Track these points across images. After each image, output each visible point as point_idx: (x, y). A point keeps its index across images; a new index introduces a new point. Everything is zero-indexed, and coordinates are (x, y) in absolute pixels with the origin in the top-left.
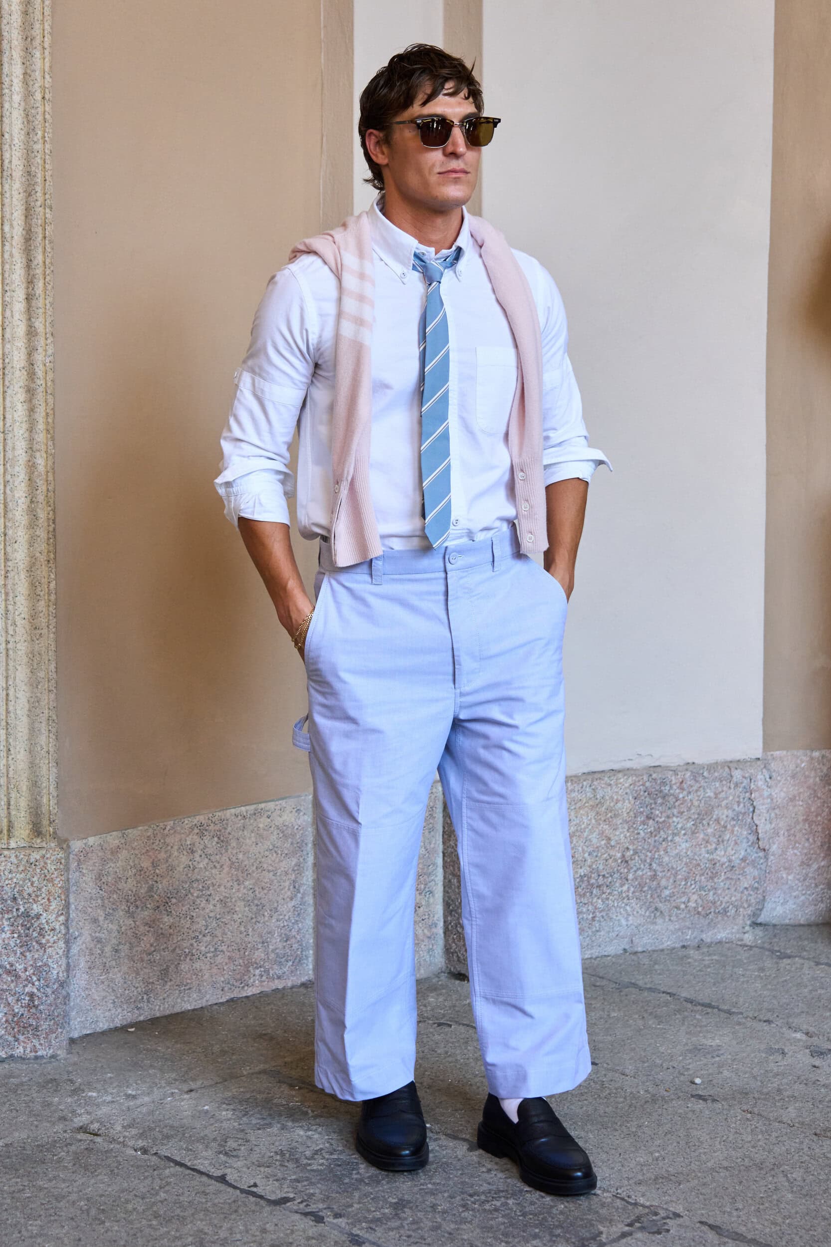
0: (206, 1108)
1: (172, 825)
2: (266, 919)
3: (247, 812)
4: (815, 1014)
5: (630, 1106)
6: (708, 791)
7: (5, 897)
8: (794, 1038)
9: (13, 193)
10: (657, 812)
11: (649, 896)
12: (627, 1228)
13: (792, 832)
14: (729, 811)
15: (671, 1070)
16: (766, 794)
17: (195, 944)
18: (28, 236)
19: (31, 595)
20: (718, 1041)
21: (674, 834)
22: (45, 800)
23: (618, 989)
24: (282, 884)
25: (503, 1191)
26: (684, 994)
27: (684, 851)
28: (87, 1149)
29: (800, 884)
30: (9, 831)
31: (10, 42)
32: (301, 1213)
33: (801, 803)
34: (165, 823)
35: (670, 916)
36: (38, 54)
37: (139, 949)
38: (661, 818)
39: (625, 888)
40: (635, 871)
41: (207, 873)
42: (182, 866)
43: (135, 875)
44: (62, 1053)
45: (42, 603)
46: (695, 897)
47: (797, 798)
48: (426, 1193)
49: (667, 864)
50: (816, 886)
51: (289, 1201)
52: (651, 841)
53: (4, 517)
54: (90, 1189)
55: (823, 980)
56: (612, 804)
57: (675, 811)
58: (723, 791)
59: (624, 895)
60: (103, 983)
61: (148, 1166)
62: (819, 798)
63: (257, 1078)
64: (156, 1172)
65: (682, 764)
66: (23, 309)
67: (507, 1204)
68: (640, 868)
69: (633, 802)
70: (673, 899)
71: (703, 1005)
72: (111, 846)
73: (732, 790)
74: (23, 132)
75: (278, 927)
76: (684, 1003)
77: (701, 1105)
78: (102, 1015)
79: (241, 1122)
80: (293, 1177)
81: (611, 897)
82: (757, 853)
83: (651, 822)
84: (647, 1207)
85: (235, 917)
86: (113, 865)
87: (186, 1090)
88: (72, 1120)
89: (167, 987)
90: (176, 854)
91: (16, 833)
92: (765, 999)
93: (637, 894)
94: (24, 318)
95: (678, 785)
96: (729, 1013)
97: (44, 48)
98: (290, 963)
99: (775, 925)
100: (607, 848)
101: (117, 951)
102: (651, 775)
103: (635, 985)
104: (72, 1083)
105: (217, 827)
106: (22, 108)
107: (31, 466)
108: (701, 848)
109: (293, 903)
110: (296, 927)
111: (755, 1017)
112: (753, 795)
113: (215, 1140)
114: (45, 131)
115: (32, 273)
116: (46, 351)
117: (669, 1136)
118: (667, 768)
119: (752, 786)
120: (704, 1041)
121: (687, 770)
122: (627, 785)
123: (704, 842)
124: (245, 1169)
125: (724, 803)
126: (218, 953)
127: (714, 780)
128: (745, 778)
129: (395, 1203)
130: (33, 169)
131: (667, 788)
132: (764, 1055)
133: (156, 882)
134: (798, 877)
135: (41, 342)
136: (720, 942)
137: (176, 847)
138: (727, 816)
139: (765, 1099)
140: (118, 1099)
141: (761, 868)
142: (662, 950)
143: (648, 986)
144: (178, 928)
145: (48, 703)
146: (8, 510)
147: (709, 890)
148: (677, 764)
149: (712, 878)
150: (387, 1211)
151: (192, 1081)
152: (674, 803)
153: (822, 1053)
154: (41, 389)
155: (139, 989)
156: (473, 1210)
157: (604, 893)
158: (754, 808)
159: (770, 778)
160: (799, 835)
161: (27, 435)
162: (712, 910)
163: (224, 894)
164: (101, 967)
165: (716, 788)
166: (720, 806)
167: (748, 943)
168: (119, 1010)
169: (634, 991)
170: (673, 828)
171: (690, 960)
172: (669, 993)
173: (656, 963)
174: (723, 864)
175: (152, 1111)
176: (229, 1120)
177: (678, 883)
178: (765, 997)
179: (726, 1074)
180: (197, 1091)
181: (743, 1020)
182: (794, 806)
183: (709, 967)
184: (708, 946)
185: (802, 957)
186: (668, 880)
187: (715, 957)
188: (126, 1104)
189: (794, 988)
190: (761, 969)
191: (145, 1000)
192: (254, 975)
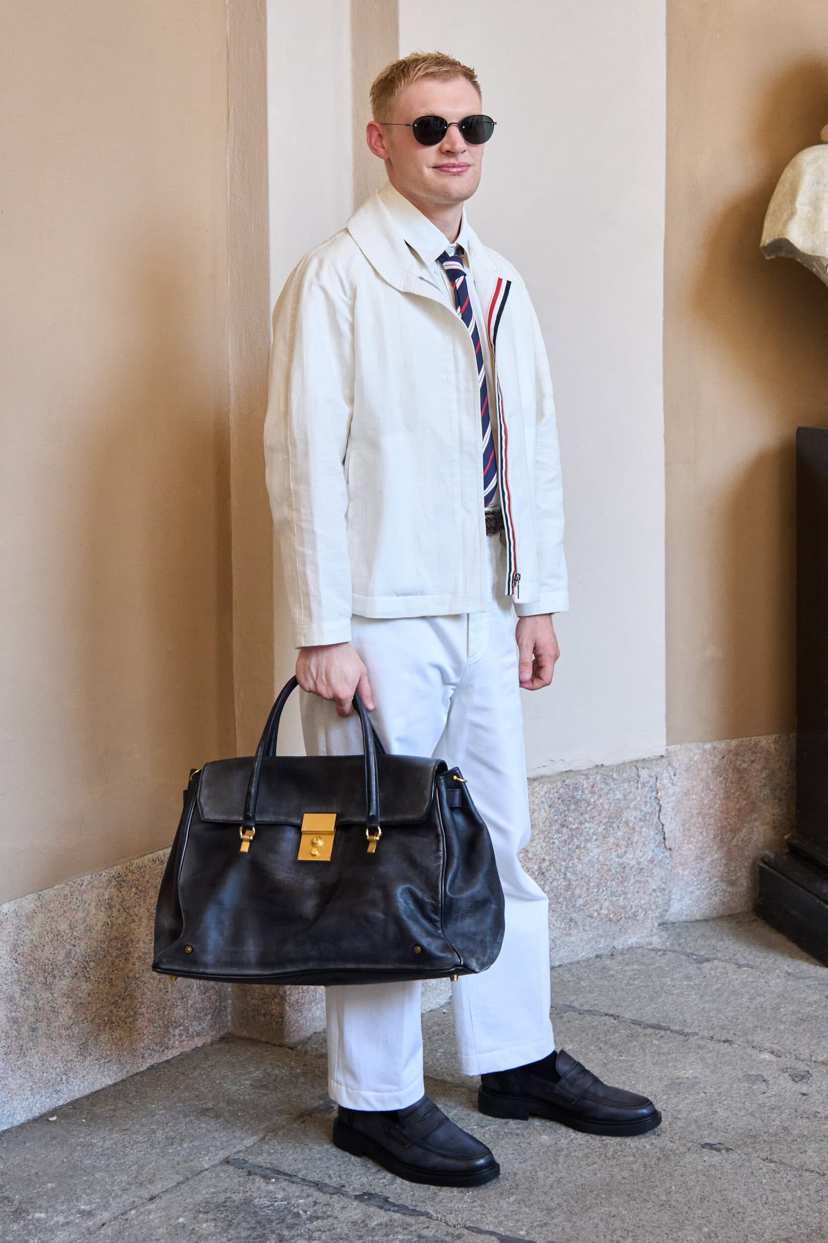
0: (181, 1220)
1: (89, 879)
3: (164, 856)
4: (769, 1028)
5: (645, 1166)
6: (617, 793)
8: (765, 1060)
10: (571, 819)
11: (564, 908)
13: (687, 826)
14: (638, 812)
16: (671, 791)
17: (115, 1011)
20: (691, 1071)
21: (587, 841)
23: (558, 1014)
26: (628, 1015)
27: (596, 857)
29: (695, 879)
33: (694, 797)
34: (82, 878)
35: (584, 926)
37: (57, 1024)
38: (574, 824)
40: (551, 883)
41: (126, 929)
42: (100, 925)
43: (52, 941)
46: (607, 904)
47: (691, 792)
49: (580, 872)
50: (710, 879)
52: (565, 849)
55: (755, 985)
57: (587, 816)
58: (631, 793)
60: (20, 1068)
62: (712, 790)
63: (223, 1171)
65: (591, 766)
68: (555, 879)
69: (548, 811)
70: (586, 908)
71: (652, 1027)
72: (27, 911)
73: (640, 790)
76: (633, 1026)
77: (716, 1158)
78: (20, 1106)
79: (230, 1237)
82: (663, 853)
83: (565, 830)
86: (28, 933)
87: (146, 1196)
89: (87, 1063)
90: (94, 911)
92: (711, 1014)
93: (553, 906)
95: (590, 788)
96: (681, 1033)
98: (209, 1017)
99: (673, 923)
100: (525, 860)
101: (34, 1030)
102: (564, 781)
103: (571, 1008)
104: (9, 1201)
105: (136, 876)
108: (611, 853)
111: (712, 1037)
112: (659, 794)
118: (578, 772)
119: (658, 784)
120: (681, 1074)
121: (597, 773)
122: (542, 793)
123: (615, 846)
125: (632, 805)
126: (138, 1016)
127: (623, 782)
128: (651, 777)
131: (580, 793)
132: (746, 1085)
133: (74, 946)
134: (693, 871)
136: (630, 948)
137: (93, 904)
138: (635, 818)
139: (777, 1142)
140: (72, 1218)
141: (667, 869)
142: (578, 962)
143: (586, 1008)
144: (96, 995)
147: (620, 896)
148: (586, 768)
149: (622, 882)
151: (150, 1183)
152: (586, 808)
153: (803, 1077)
155: (58, 1070)
158: (661, 806)
159: (675, 775)
160: (693, 829)
162: (623, 915)
163: (143, 950)
164: (18, 1051)
165: (625, 790)
166: (628, 807)
167: (659, 947)
168: (38, 1097)
169: (575, 1015)
170: (585, 834)
171: (612, 972)
172: (611, 1015)
173: (580, 979)
174: (632, 867)
175: (120, 1232)
176: (213, 1235)
177: (591, 890)
178: (709, 1011)
179: (721, 1113)
180: (161, 1197)
181: (702, 1043)
182: (689, 800)
183: (635, 979)
184: (622, 954)
185: (720, 960)
186: (581, 889)
187: (635, 967)
188: (85, 1225)
189: (732, 998)
190: (688, 977)
191: (64, 1081)
192: (174, 1036)
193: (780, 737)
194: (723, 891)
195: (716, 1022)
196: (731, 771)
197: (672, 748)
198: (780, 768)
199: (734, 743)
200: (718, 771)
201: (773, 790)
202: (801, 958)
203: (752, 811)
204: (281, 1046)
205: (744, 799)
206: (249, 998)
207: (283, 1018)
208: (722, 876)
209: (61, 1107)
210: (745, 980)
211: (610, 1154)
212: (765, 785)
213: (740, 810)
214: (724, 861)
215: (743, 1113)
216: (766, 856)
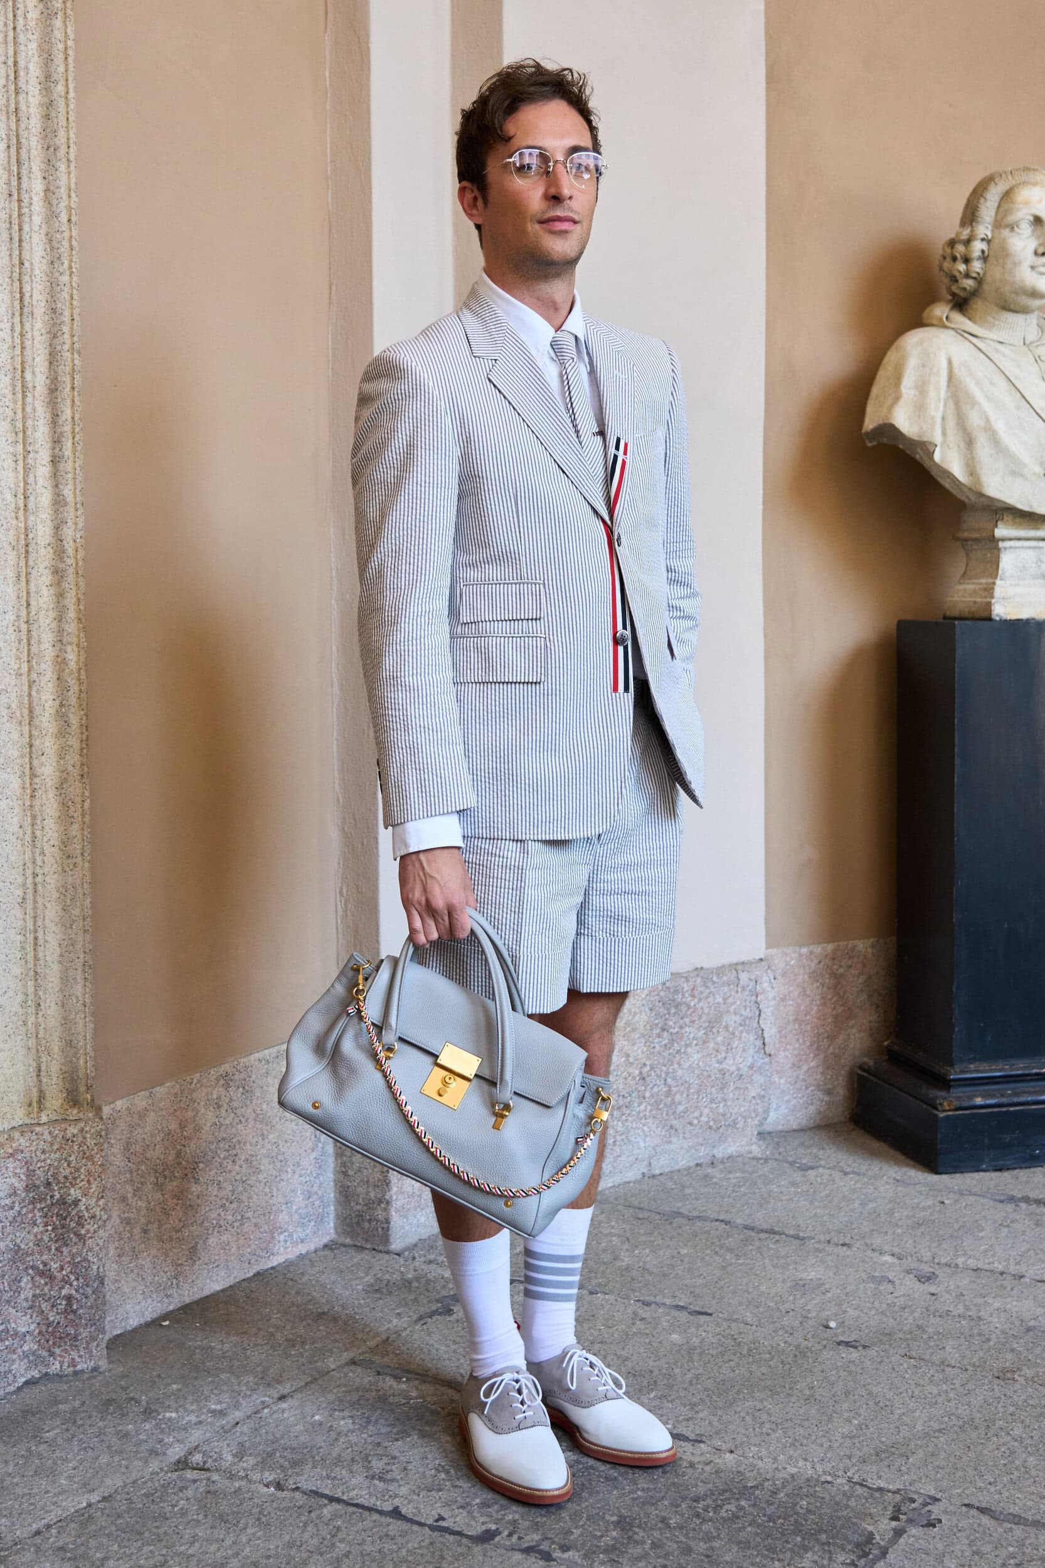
0: (317, 1418)
1: (199, 1077)
2: (290, 1176)
4: (886, 1232)
5: (782, 1362)
6: (717, 996)
7: (37, 1183)
8: (886, 1263)
9: (35, 333)
10: (671, 1023)
11: (664, 1114)
12: (894, 1524)
14: (737, 1016)
15: (791, 1313)
16: (770, 996)
17: (222, 1214)
18: (53, 387)
19: (63, 817)
20: (814, 1273)
21: (687, 1046)
22: (82, 1062)
23: (666, 1220)
24: (304, 1134)
25: (725, 1491)
26: (739, 1221)
27: (696, 1062)
28: (209, 1492)
29: (791, 1088)
30: (39, 1102)
31: (29, 151)
32: (520, 1550)
33: (791, 1002)
34: (193, 1076)
36: (63, 167)
37: (168, 1226)
38: (674, 1028)
39: (642, 1107)
40: (652, 1088)
41: (233, 1130)
42: (209, 1125)
43: (163, 1140)
44: (103, 1364)
45: (76, 827)
46: (706, 1111)
47: (788, 998)
48: (643, 1503)
49: (681, 1078)
50: (807, 1088)
51: (496, 1535)
52: (666, 1054)
53: (29, 724)
54: (248, 1549)
55: (864, 1191)
56: (630, 1018)
57: (687, 1020)
58: (731, 996)
59: (642, 1115)
60: (132, 1271)
61: (299, 1508)
62: (808, 996)
63: (351, 1371)
64: (313, 1514)
65: (691, 969)
66: (47, 475)
67: (742, 1508)
68: (656, 1085)
70: (686, 1115)
71: (766, 1231)
72: (139, 1109)
73: (739, 994)
74: (45, 261)
75: (301, 1184)
76: (745, 1231)
77: (854, 1355)
78: (132, 1310)
79: (370, 1433)
80: (478, 1501)
81: (630, 1119)
82: (763, 1059)
83: (665, 1034)
84: (894, 1493)
85: (261, 1177)
86: (140, 1131)
87: (276, 1395)
88: (165, 1454)
89: (196, 1267)
90: (203, 1111)
91: (48, 1105)
92: (824, 1219)
93: (654, 1112)
94: (49, 484)
95: (690, 992)
96: (797, 1237)
97: (69, 160)
98: (313, 1223)
99: (769, 1133)
101: (146, 1232)
103: (678, 1214)
104: (136, 1402)
105: (243, 1076)
106: (43, 232)
107: (60, 662)
108: (711, 1058)
109: (314, 1155)
110: (317, 1181)
111: (829, 1241)
112: (759, 998)
113: (353, 1460)
114: (71, 261)
115: (59, 431)
116: (76, 524)
117: (851, 1396)
118: (678, 975)
119: (758, 988)
120: (804, 1275)
121: (697, 976)
122: (643, 996)
123: (715, 1051)
124: (415, 1497)
126: (245, 1220)
127: (723, 984)
128: (750, 980)
129: (618, 1522)
130: (59, 305)
131: (680, 996)
132: (872, 1286)
133: (184, 1146)
134: (790, 1080)
135: (70, 514)
136: (730, 1157)
137: (202, 1103)
138: (735, 1022)
139: (913, 1339)
140: (203, 1417)
141: (766, 1075)
142: (679, 1171)
143: (695, 1214)
144: (205, 1198)
145: (84, 946)
146: (35, 716)
147: (720, 1102)
148: (685, 970)
149: (722, 1089)
150: (614, 1534)
151: (278, 1383)
152: (686, 1011)
153: (929, 1279)
154: (71, 570)
155: (169, 1273)
156: (711, 1520)
157: (623, 1115)
158: (760, 1011)
159: (775, 979)
160: (790, 1036)
161: (54, 625)
162: (723, 1123)
163: (249, 1152)
164: (130, 1253)
165: (725, 994)
166: (728, 1012)
167: (759, 1156)
168: (149, 1301)
169: (685, 1221)
170: (685, 1038)
171: (715, 1180)
172: (722, 1221)
173: (683, 1187)
174: (732, 1073)
175: (256, 1430)
176: (353, 1432)
177: (691, 1096)
178: (822, 1216)
179: (851, 1312)
180: (292, 1396)
181: (820, 1246)
182: (785, 1006)
183: (740, 1186)
184: (722, 1162)
185: (824, 1167)
186: (682, 1095)
187: (738, 1175)
188: (218, 1424)
189: (843, 1204)
190: (794, 1184)
191: (174, 1285)
192: (279, 1242)
193: (877, 942)
194: (819, 1100)
195: (831, 1227)
196: (827, 976)
197: (771, 951)
198: (877, 973)
199: (830, 947)
200: (814, 976)
201: (870, 996)
202: (908, 1165)
203: (849, 1018)
204: (388, 1252)
205: (841, 1006)
206: (352, 1204)
207: (389, 1223)
208: (818, 1086)
209: (172, 1312)
210: (853, 1187)
211: (745, 1352)
212: (862, 991)
213: (836, 1016)
214: (820, 1069)
215: (873, 1312)
216: (864, 1063)
